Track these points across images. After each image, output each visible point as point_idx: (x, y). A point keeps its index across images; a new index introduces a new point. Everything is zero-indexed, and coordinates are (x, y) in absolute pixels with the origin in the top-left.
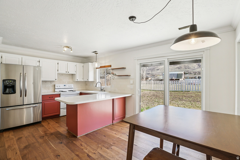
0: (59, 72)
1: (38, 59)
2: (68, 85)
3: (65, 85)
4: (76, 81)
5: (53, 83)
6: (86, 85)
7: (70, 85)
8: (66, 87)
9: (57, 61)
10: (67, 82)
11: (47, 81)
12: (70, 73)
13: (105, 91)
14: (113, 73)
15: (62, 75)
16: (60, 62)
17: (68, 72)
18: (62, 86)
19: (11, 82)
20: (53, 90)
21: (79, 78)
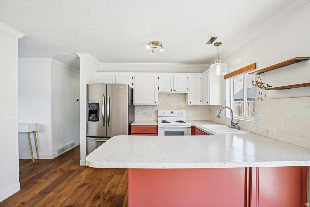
0: (161, 90)
1: (132, 74)
2: (177, 111)
3: (172, 111)
4: (188, 105)
5: (156, 108)
6: (211, 112)
7: (180, 111)
8: (173, 115)
9: (157, 75)
10: (175, 107)
11: (147, 105)
12: (178, 91)
13: (239, 129)
14: (260, 83)
15: (168, 95)
16: (161, 75)
17: (175, 90)
18: (167, 113)
19: (94, 107)
20: (154, 119)
21: (193, 99)
